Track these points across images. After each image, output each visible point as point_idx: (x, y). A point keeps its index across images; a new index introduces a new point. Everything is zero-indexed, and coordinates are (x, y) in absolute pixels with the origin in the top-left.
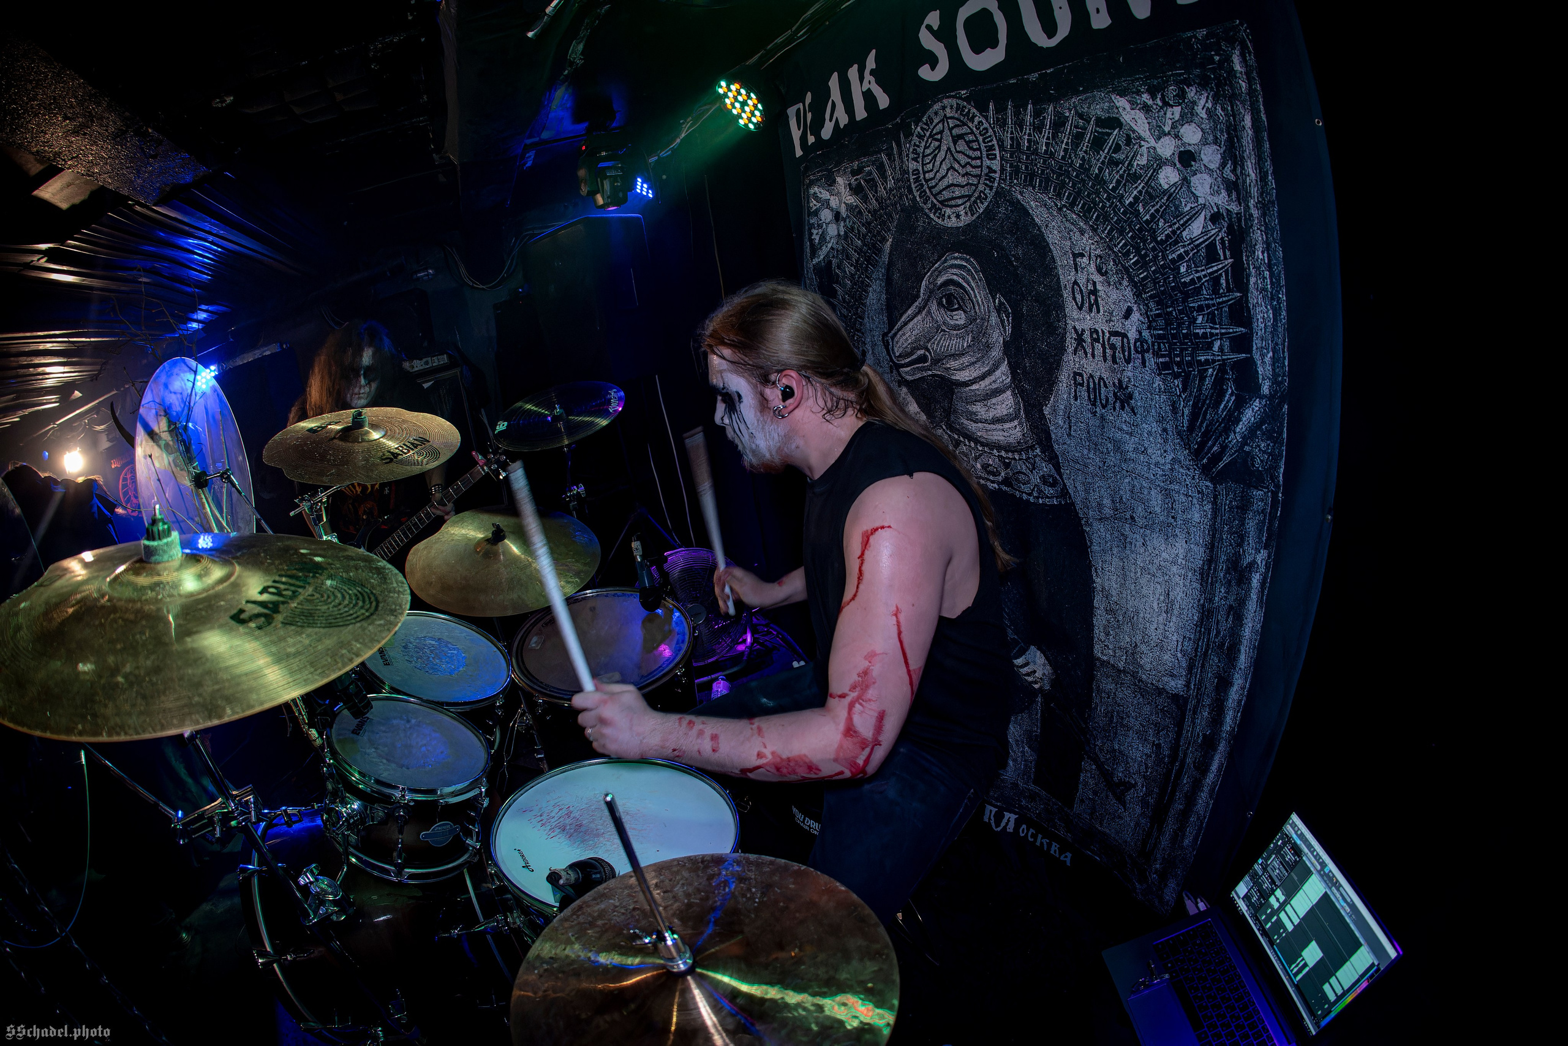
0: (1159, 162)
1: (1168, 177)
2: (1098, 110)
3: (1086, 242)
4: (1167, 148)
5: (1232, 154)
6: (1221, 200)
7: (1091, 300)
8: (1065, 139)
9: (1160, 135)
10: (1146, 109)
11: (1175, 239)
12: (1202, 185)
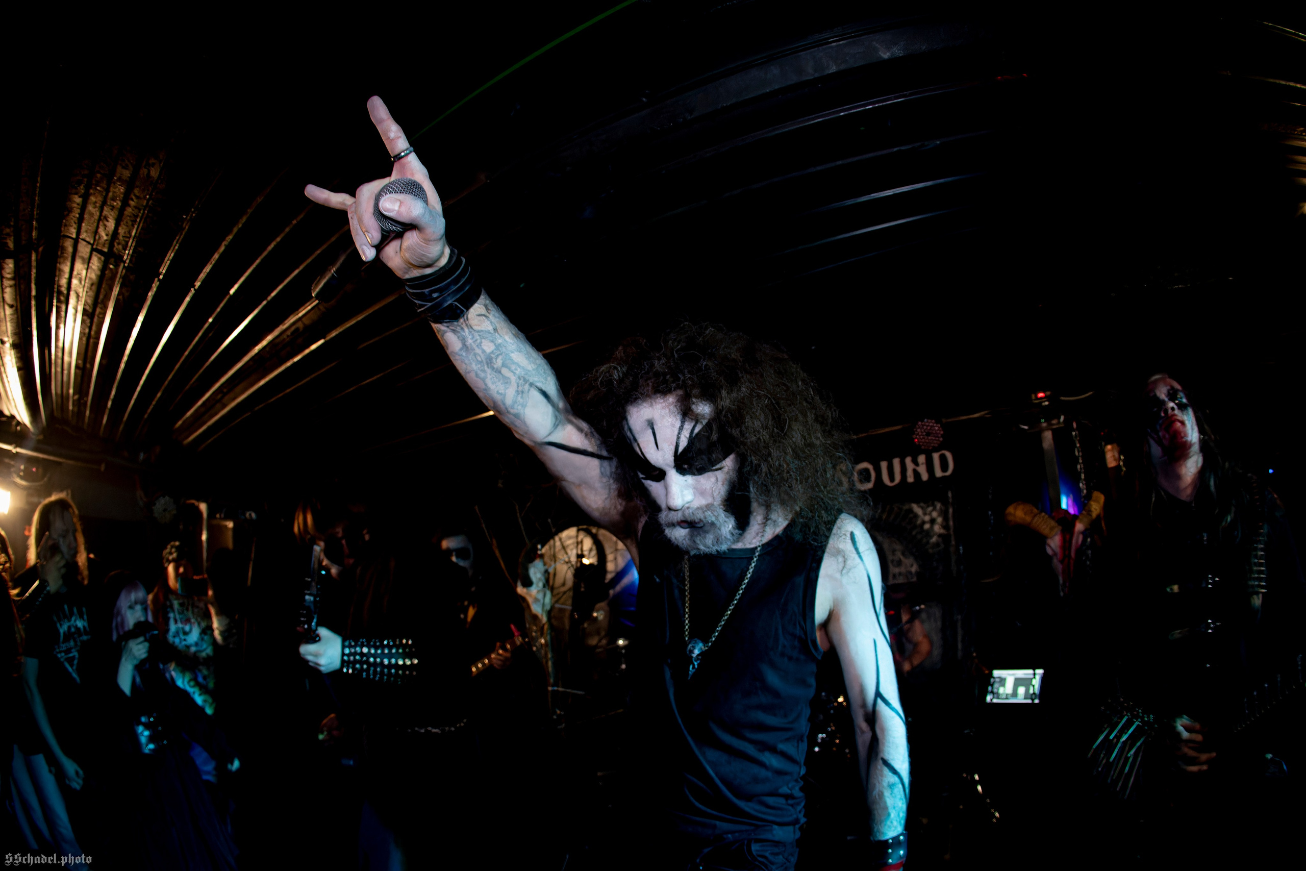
0: (924, 523)
1: (927, 526)
2: (906, 507)
3: (898, 547)
4: (927, 518)
5: (946, 519)
6: (942, 531)
7: (899, 563)
8: (892, 517)
9: (925, 514)
10: (922, 508)
11: (928, 543)
12: (937, 528)
